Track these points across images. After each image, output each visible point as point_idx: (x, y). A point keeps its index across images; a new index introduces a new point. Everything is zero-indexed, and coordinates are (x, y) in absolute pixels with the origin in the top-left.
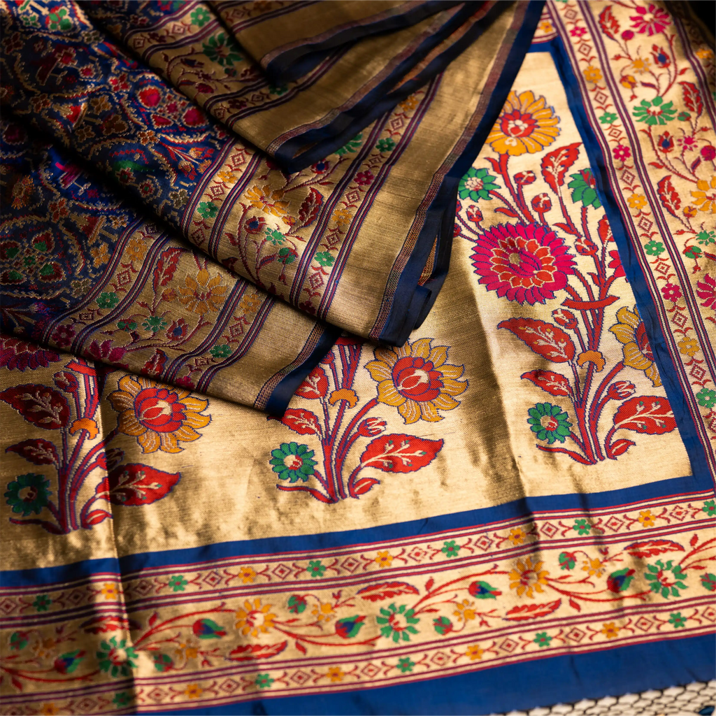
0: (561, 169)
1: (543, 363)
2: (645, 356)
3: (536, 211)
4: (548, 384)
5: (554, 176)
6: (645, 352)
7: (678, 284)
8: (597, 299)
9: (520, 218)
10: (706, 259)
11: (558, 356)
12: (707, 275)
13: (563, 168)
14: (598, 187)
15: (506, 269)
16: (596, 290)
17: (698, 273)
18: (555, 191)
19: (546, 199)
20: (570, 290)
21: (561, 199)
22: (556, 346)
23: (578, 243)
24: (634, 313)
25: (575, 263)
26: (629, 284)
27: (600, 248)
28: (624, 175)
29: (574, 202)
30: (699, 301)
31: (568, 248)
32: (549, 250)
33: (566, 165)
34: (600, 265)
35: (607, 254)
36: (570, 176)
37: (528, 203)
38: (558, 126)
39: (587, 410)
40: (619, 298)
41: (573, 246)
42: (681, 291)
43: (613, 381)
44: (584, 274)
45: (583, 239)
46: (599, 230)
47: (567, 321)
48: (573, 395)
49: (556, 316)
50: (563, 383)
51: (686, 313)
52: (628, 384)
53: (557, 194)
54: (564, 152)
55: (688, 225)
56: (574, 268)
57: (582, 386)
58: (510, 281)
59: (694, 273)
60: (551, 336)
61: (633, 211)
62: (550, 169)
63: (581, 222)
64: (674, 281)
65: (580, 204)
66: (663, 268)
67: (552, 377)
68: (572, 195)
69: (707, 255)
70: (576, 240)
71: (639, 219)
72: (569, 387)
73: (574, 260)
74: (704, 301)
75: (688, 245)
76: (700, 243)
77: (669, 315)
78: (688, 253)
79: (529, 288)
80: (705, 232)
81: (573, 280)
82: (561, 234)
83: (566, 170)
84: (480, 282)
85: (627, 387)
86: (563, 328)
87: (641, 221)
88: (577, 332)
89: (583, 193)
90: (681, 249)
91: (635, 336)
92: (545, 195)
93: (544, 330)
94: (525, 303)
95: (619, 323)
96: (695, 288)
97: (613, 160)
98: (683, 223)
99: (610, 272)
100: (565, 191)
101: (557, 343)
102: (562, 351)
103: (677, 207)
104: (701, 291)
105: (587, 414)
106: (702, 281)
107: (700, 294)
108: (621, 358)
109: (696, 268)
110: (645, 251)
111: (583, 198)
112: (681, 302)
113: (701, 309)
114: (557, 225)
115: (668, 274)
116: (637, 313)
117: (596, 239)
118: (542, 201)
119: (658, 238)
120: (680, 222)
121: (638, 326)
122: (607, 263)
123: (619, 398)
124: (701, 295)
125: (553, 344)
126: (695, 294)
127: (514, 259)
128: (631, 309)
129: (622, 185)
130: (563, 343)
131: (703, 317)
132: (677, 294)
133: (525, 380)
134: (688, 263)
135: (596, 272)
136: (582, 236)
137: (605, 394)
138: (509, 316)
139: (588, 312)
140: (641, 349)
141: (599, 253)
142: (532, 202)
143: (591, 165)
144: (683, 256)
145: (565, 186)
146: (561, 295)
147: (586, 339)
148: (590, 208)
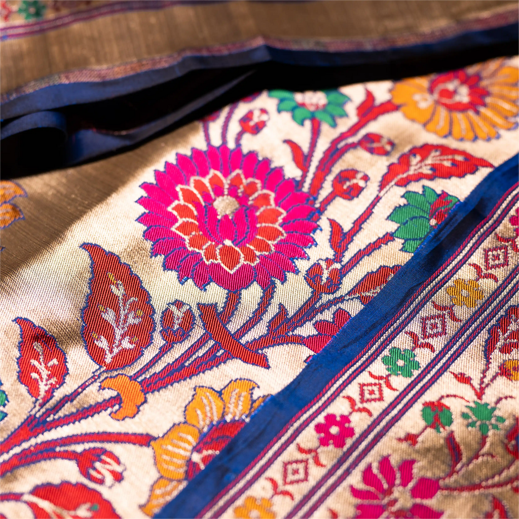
0: (426, 171)
1: (70, 337)
2: (190, 463)
3: (333, 186)
4: (34, 362)
5: (408, 170)
6: (196, 458)
7: (358, 432)
8: (243, 341)
9: (304, 176)
10: (442, 441)
11: (103, 350)
12: (413, 462)
13: (430, 172)
14: (439, 230)
15: (197, 205)
16: (260, 330)
17: (404, 445)
18: (383, 185)
19: (362, 183)
20: (233, 301)
21: (378, 199)
22: (118, 337)
23: (323, 264)
24: (254, 402)
25: (283, 280)
26: (304, 365)
27: (338, 294)
28: (495, 249)
29: (388, 218)
30: (355, 479)
31: (304, 256)
32: (280, 238)
33: (438, 172)
34: (307, 311)
35: (334, 308)
36: (423, 187)
37: (337, 169)
38: (502, 132)
39: (33, 441)
40: (268, 367)
41: (311, 262)
42: (349, 442)
43: (109, 446)
44: (275, 302)
45: (337, 266)
46: (369, 275)
47: (176, 327)
48: (42, 406)
49: (174, 308)
50: (53, 381)
51: (316, 473)
52: (119, 469)
53: (380, 191)
54: (459, 158)
55: (486, 380)
56: (274, 283)
57: (68, 409)
58: (180, 221)
59: (400, 440)
60: (131, 320)
61: (441, 296)
62: (415, 160)
63: (363, 247)
64: (359, 422)
65: (392, 227)
66: (372, 392)
67: (55, 361)
68: (398, 209)
69: (450, 439)
70: (327, 260)
71: (435, 312)
72: (50, 393)
73: (290, 275)
74: (361, 486)
75: (446, 402)
76: (464, 416)
77: (291, 452)
78: (429, 410)
79: (190, 249)
80: (494, 409)
81: (252, 295)
82: (322, 237)
83: (431, 178)
84: (145, 186)
85: (113, 473)
86: (159, 328)
87: (433, 317)
88: (164, 351)
89: (412, 219)
90: (431, 396)
91: (211, 426)
92: (366, 178)
93: (133, 307)
94: (160, 259)
95: (220, 393)
96: (372, 459)
97: (506, 221)
98: (484, 372)
99: (307, 330)
100: (394, 196)
101: (123, 336)
102: (116, 351)
103: (505, 350)
104: (375, 471)
105: (25, 445)
106: (394, 461)
107: (368, 472)
108: (157, 432)
109: (411, 439)
110: (386, 352)
111: (404, 224)
112: (329, 455)
113: (342, 490)
114: (333, 223)
115: (366, 405)
116: (256, 405)
117: (349, 282)
118: (354, 181)
119: (424, 357)
120: (483, 367)
121: (233, 421)
122: (319, 317)
123: (85, 473)
124: (368, 475)
125: (118, 333)
126: (362, 466)
127: (224, 206)
128: (257, 394)
129: (477, 258)
130: (131, 342)
131: (330, 502)
132: (339, 442)
133: (17, 328)
134: (413, 421)
135: (291, 313)
136: (341, 261)
137: (79, 448)
138: (116, 250)
139: (211, 343)
140: (197, 449)
141: (326, 298)
142: (341, 172)
143: (468, 199)
144: (418, 407)
145: (402, 191)
146: (216, 294)
147: (158, 368)
148: (398, 243)
